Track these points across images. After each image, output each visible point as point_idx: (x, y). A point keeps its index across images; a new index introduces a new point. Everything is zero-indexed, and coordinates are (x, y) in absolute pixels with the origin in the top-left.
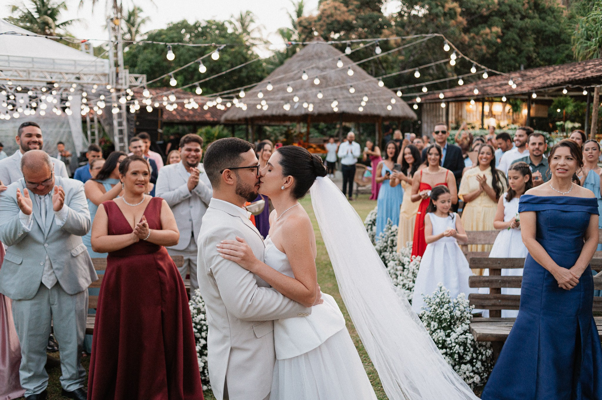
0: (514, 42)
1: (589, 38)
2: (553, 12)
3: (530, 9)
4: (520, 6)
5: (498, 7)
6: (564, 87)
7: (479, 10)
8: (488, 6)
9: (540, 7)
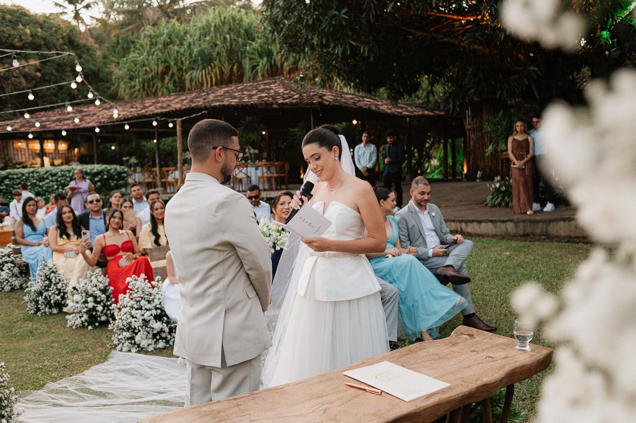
0: (53, 77)
1: (131, 78)
2: (88, 50)
3: (65, 45)
4: (55, 40)
5: (30, 38)
6: (154, 119)
7: (10, 39)
8: (20, 36)
9: (75, 44)
